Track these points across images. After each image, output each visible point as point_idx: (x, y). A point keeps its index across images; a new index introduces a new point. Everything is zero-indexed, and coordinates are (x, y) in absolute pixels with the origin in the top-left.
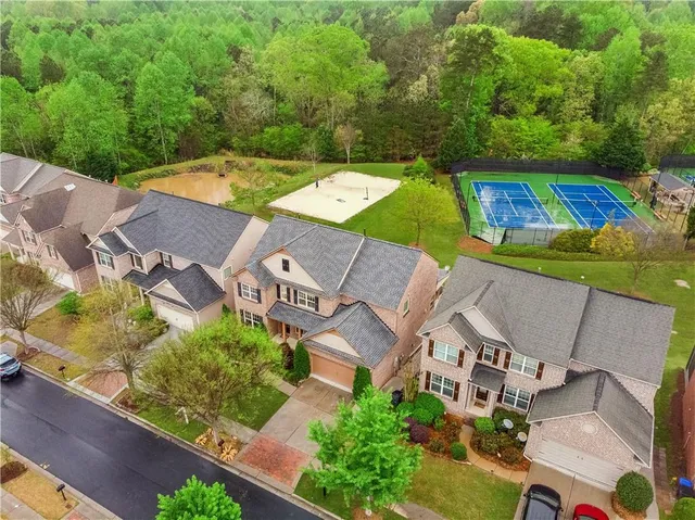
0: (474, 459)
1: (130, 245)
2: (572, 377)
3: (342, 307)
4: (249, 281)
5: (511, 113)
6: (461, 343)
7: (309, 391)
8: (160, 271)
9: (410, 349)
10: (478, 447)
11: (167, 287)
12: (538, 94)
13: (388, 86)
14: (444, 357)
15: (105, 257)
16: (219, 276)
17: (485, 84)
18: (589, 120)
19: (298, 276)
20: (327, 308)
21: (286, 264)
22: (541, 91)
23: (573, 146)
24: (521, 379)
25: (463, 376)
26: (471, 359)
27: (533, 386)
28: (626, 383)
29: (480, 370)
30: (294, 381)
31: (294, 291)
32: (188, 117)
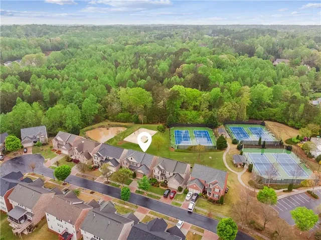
0: (161, 187)
1: (101, 155)
2: (174, 174)
3: (141, 165)
4: (125, 162)
5: (187, 109)
6: (158, 170)
7: (136, 179)
8: (107, 160)
9: (152, 172)
10: (162, 186)
11: (110, 163)
12: (193, 105)
13: (153, 102)
14: (157, 173)
15: (96, 158)
16: (119, 161)
17: (178, 103)
18: (207, 111)
19: (134, 160)
20: (139, 166)
21: (132, 159)
22: (194, 103)
23: (201, 120)
24: (167, 175)
25: (159, 175)
26: (160, 172)
27: (169, 176)
28: (180, 174)
29: (162, 174)
30: (133, 178)
31: (133, 163)
32: (97, 112)
